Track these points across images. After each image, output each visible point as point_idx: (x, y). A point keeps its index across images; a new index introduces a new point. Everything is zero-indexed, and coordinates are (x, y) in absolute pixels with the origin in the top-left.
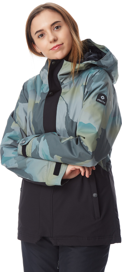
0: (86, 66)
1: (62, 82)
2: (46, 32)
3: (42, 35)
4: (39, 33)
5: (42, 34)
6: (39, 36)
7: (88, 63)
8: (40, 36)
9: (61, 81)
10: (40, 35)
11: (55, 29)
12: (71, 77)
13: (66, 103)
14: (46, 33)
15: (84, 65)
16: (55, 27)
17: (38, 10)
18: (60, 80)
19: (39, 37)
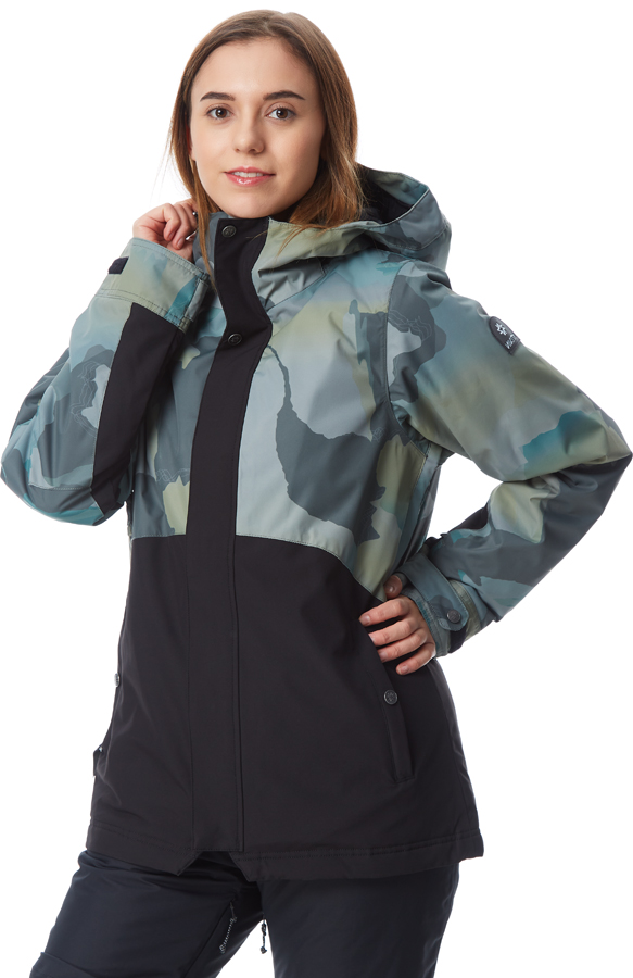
0: (351, 238)
1: (268, 299)
2: (240, 111)
3: (223, 113)
4: (216, 103)
5: (223, 111)
6: (210, 111)
7: (355, 230)
8: (214, 113)
9: (264, 294)
10: (218, 109)
11: (274, 115)
12: (296, 278)
13: (281, 365)
14: (237, 113)
15: (344, 234)
16: (274, 107)
17: (249, 28)
18: (261, 289)
19: (209, 113)
